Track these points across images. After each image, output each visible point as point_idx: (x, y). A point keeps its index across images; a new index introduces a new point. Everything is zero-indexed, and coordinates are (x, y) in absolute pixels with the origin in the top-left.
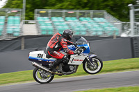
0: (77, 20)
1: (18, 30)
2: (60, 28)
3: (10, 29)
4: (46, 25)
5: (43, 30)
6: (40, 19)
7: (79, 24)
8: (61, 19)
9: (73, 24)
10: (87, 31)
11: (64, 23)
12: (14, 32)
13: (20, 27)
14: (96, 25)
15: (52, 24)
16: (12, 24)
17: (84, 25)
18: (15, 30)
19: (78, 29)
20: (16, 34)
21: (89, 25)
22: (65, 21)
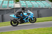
0: (35, 2)
1: (13, 6)
2: (29, 5)
3: (10, 5)
4: (23, 4)
5: (22, 6)
6: (21, 1)
7: (36, 3)
8: (29, 2)
9: (33, 3)
10: (39, 6)
11: (30, 3)
13: (13, 5)
14: (42, 4)
15: (26, 3)
16: (10, 4)
17: (38, 4)
19: (35, 5)
20: (12, 7)
21: (40, 4)
22: (31, 2)
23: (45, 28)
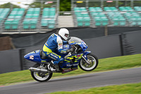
1: (53, 22)
5: (79, 22)
8: (99, 9)
9: (111, 14)
12: (49, 24)
13: (55, 19)
16: (47, 16)
18: (50, 22)
20: (51, 27)
22: (104, 11)
23: (122, 87)
